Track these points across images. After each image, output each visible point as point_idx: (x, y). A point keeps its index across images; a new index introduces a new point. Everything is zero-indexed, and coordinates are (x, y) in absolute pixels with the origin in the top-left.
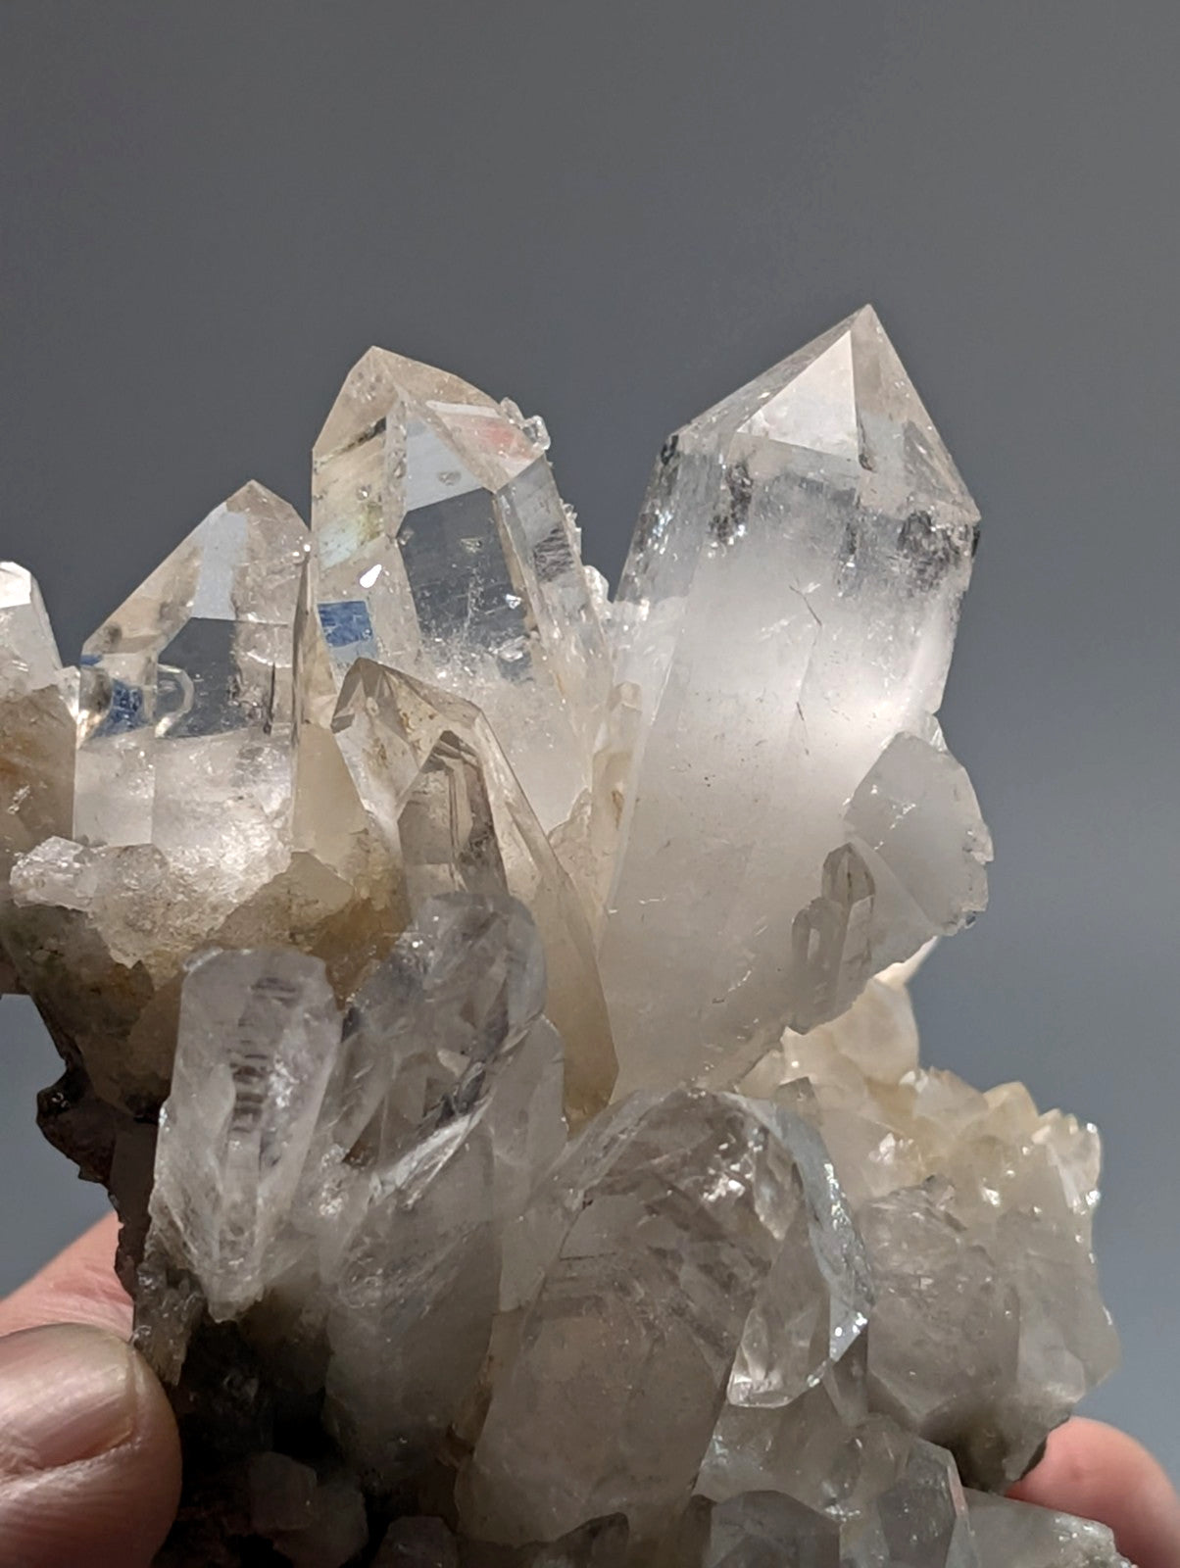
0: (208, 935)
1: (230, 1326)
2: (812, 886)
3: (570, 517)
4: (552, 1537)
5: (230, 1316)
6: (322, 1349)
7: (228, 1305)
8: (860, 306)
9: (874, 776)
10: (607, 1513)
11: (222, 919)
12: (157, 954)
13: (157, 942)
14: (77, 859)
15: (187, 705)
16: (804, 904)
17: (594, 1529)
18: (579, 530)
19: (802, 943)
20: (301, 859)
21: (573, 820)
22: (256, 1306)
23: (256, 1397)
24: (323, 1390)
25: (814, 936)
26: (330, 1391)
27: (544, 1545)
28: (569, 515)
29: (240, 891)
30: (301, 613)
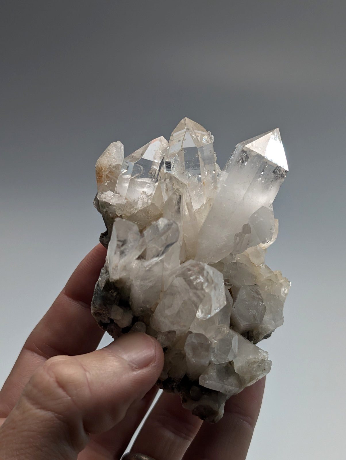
0: (134, 213)
1: (113, 283)
2: (240, 230)
3: (215, 155)
4: (163, 332)
5: (113, 281)
6: (129, 289)
7: (112, 279)
8: (276, 128)
9: (257, 212)
10: (173, 330)
11: (137, 211)
12: (125, 214)
13: (125, 212)
14: (112, 195)
15: (141, 173)
16: (238, 232)
17: (169, 332)
18: (216, 157)
19: (236, 239)
20: (152, 204)
21: (200, 208)
22: (117, 280)
23: (116, 296)
24: (129, 297)
25: (238, 238)
26: (130, 297)
27: (161, 332)
28: (215, 154)
29: (141, 207)
30: (162, 162)
